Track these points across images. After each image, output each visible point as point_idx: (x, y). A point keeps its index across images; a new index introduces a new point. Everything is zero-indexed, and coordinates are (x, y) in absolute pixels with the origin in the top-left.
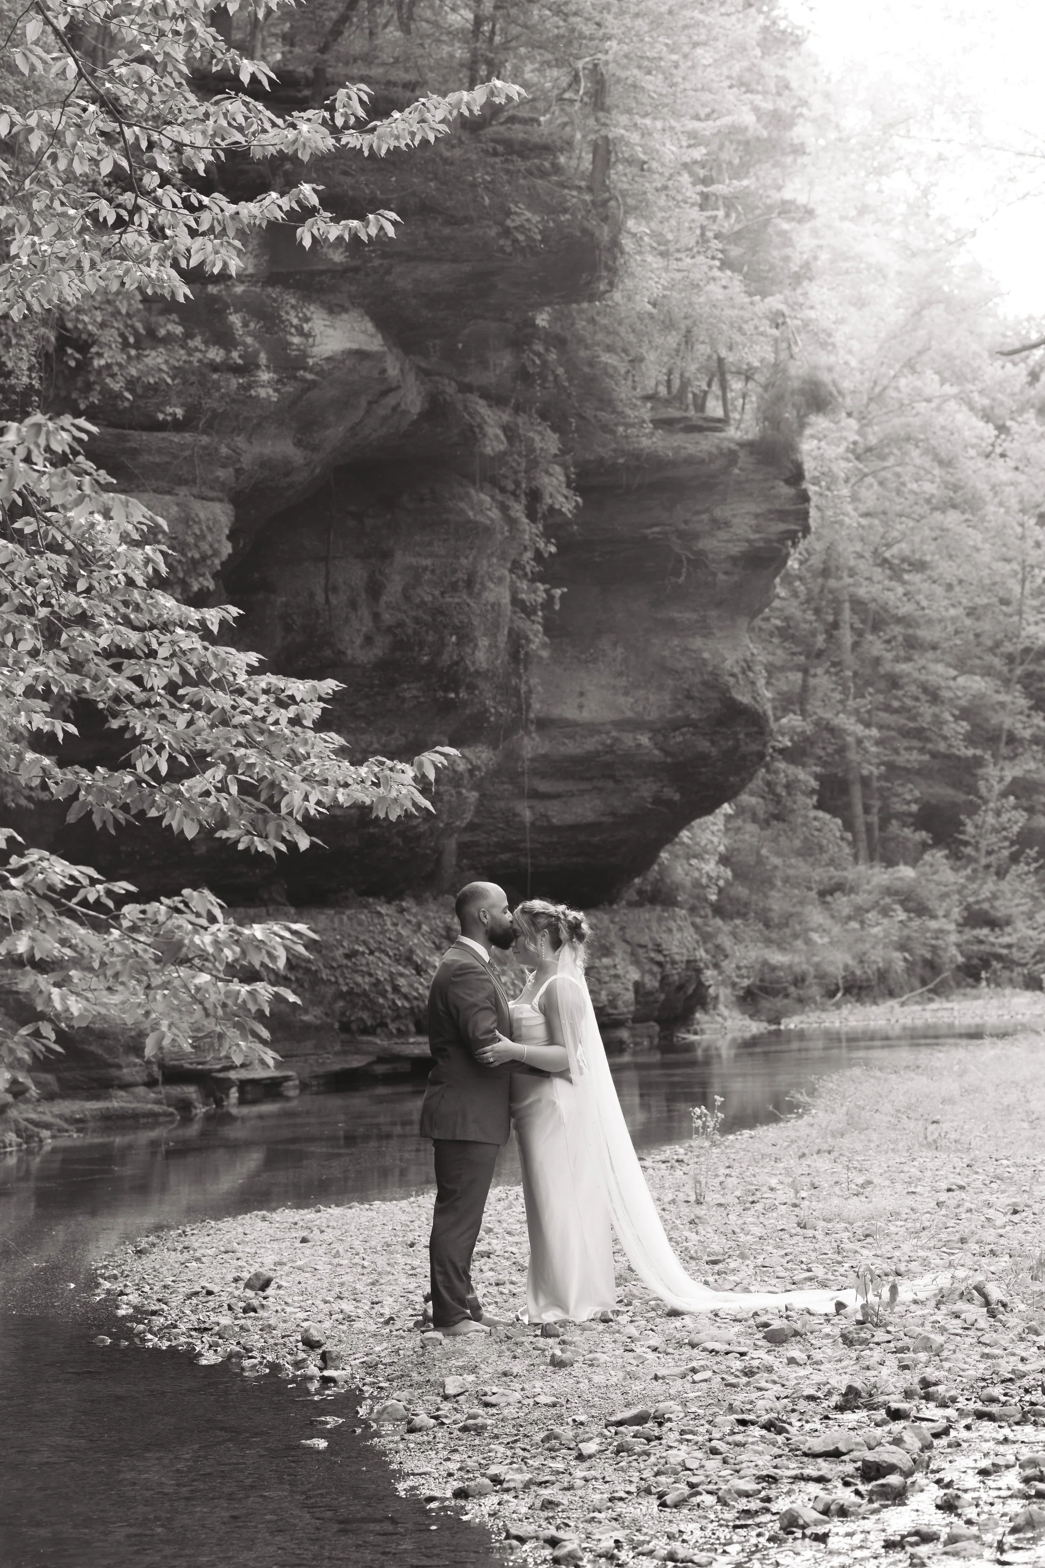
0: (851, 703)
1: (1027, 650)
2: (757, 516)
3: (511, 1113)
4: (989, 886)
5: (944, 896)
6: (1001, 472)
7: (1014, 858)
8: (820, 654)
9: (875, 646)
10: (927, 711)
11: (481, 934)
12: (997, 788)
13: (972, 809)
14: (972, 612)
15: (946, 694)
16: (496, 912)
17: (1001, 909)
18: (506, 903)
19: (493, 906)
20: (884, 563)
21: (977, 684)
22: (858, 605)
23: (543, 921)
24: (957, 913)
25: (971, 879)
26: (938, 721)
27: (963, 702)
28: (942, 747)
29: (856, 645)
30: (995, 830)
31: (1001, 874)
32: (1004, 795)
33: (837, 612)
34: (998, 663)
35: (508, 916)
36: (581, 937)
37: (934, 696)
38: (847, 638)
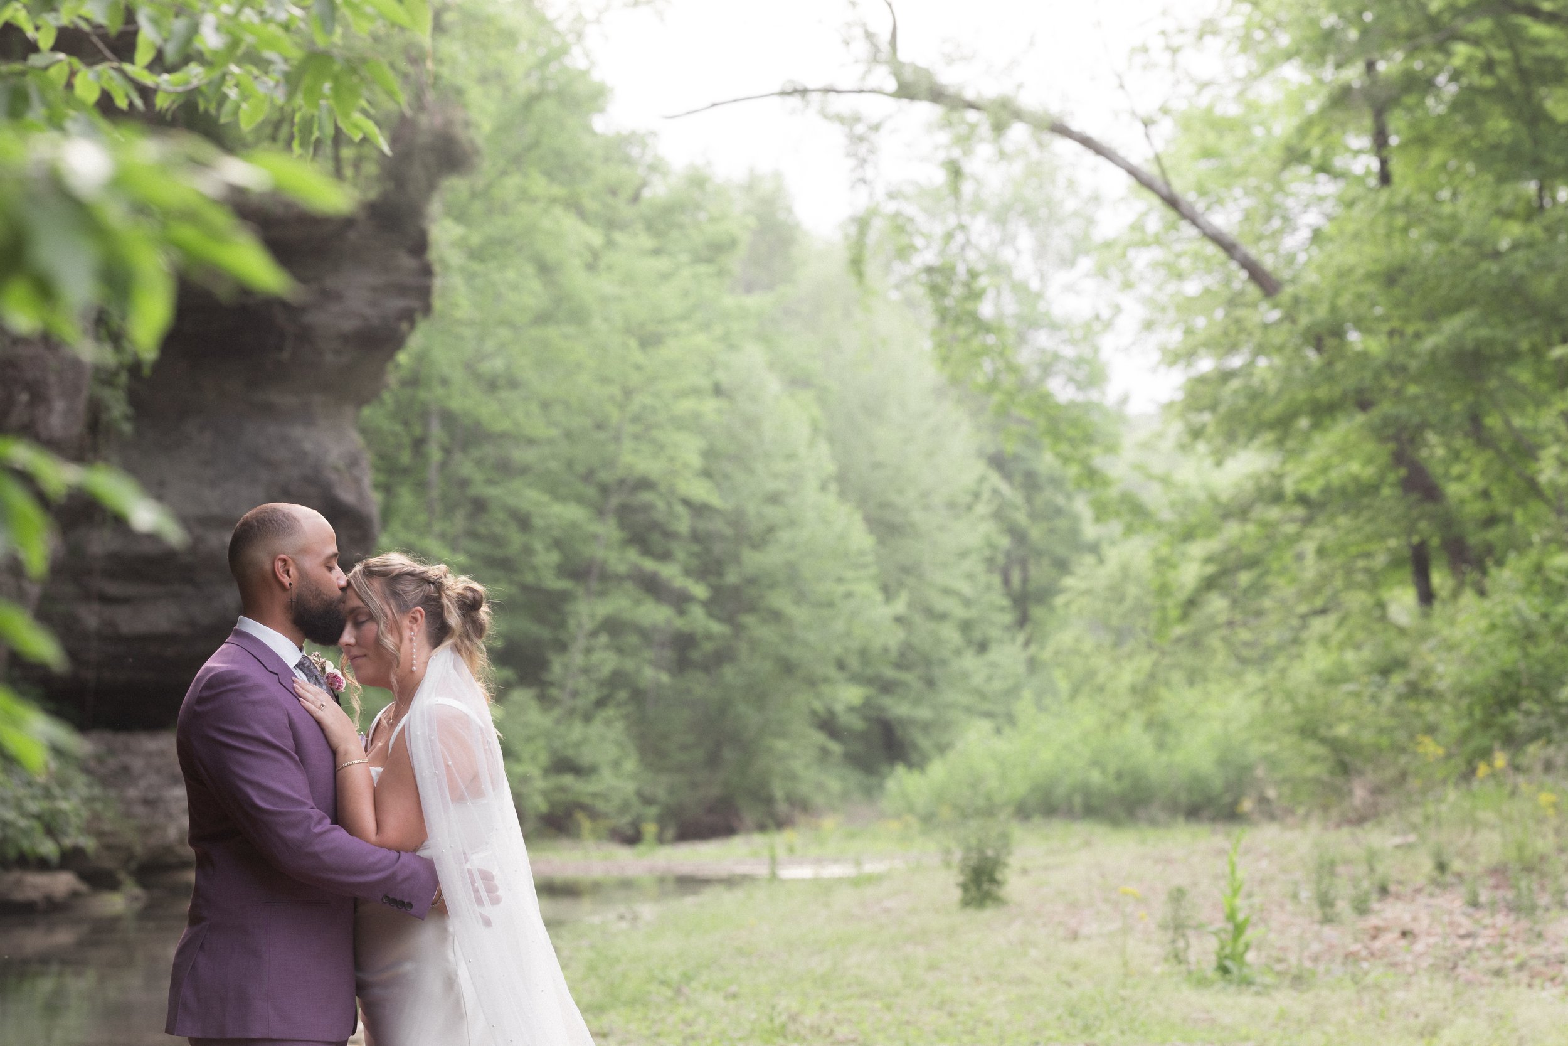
0: (437, 527)
1: (622, 482)
2: (374, 289)
3: (360, 987)
4: (577, 731)
5: (529, 739)
6: (606, 285)
7: (601, 703)
8: (406, 471)
9: (465, 467)
10: (516, 539)
11: (278, 611)
12: (589, 625)
13: (562, 647)
14: (569, 435)
15: (538, 522)
16: (312, 565)
17: (586, 757)
18: (334, 549)
19: (304, 551)
20: (477, 377)
21: (572, 513)
22: (448, 419)
23: (409, 589)
24: (544, 758)
25: (558, 722)
26: (528, 550)
27: (557, 533)
28: (530, 578)
29: (443, 465)
30: (585, 671)
31: (587, 718)
32: (594, 634)
33: (426, 426)
34: (591, 492)
35: (339, 577)
36: (478, 629)
37: (524, 522)
38: (435, 454)
